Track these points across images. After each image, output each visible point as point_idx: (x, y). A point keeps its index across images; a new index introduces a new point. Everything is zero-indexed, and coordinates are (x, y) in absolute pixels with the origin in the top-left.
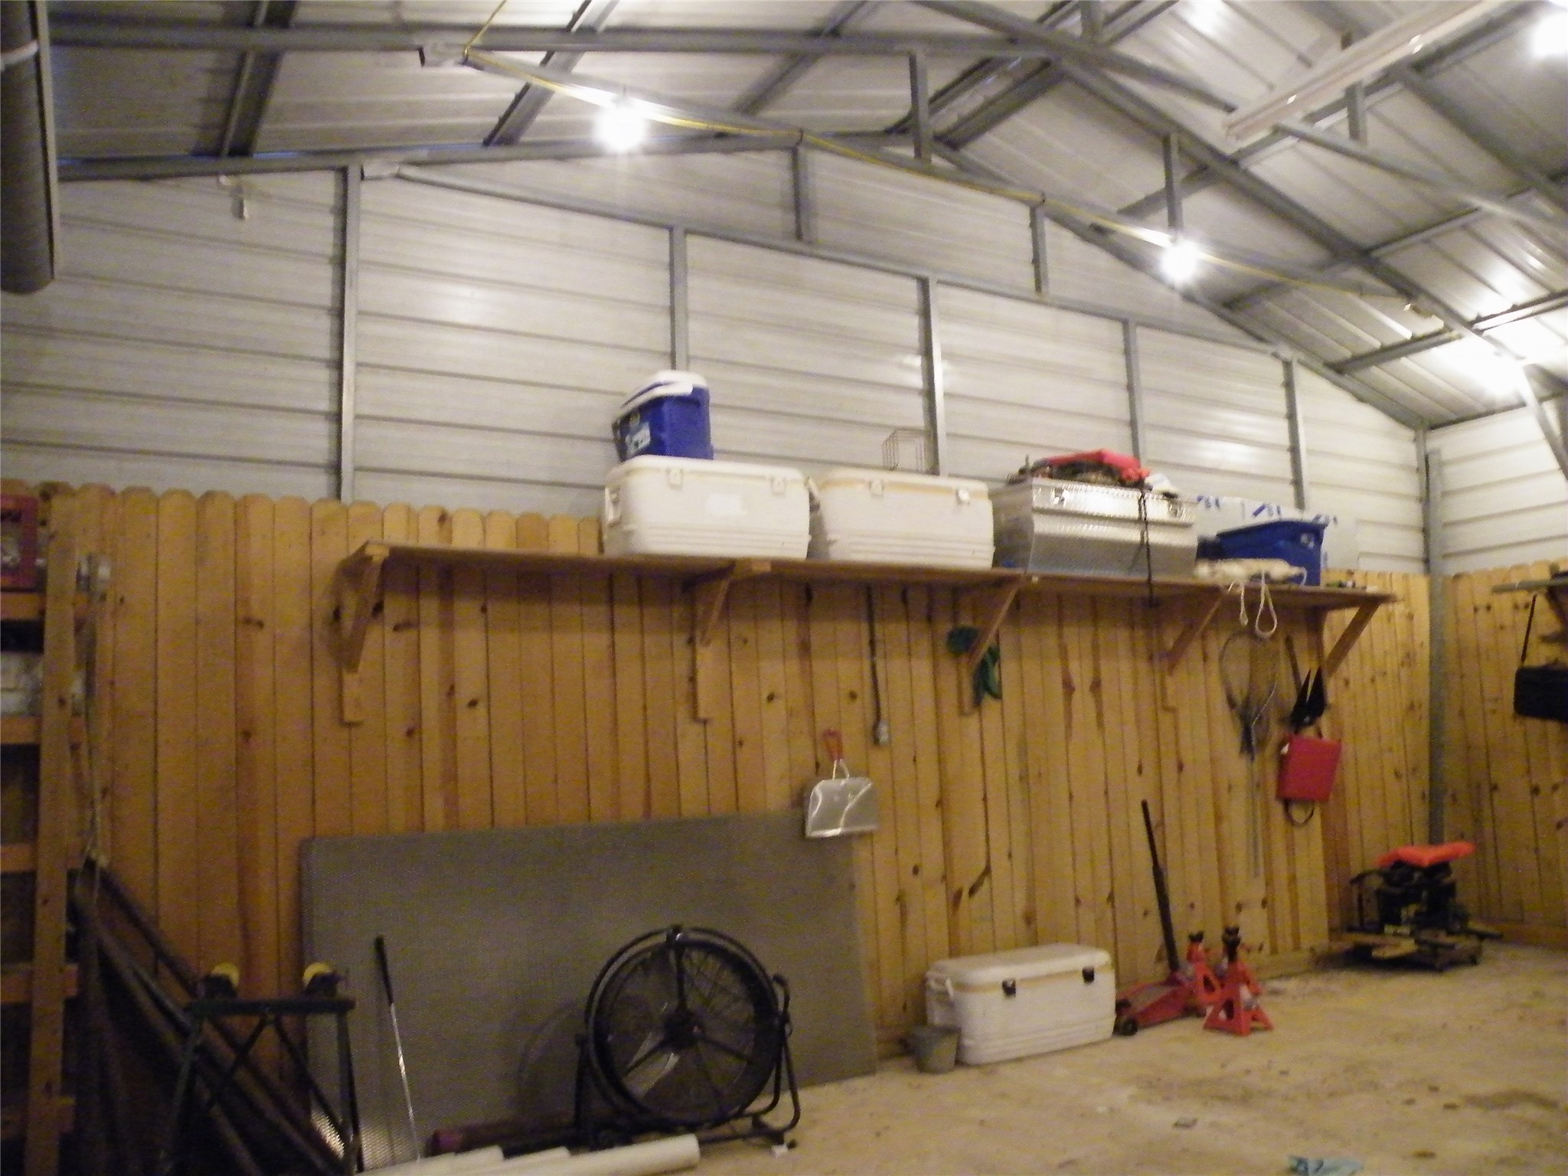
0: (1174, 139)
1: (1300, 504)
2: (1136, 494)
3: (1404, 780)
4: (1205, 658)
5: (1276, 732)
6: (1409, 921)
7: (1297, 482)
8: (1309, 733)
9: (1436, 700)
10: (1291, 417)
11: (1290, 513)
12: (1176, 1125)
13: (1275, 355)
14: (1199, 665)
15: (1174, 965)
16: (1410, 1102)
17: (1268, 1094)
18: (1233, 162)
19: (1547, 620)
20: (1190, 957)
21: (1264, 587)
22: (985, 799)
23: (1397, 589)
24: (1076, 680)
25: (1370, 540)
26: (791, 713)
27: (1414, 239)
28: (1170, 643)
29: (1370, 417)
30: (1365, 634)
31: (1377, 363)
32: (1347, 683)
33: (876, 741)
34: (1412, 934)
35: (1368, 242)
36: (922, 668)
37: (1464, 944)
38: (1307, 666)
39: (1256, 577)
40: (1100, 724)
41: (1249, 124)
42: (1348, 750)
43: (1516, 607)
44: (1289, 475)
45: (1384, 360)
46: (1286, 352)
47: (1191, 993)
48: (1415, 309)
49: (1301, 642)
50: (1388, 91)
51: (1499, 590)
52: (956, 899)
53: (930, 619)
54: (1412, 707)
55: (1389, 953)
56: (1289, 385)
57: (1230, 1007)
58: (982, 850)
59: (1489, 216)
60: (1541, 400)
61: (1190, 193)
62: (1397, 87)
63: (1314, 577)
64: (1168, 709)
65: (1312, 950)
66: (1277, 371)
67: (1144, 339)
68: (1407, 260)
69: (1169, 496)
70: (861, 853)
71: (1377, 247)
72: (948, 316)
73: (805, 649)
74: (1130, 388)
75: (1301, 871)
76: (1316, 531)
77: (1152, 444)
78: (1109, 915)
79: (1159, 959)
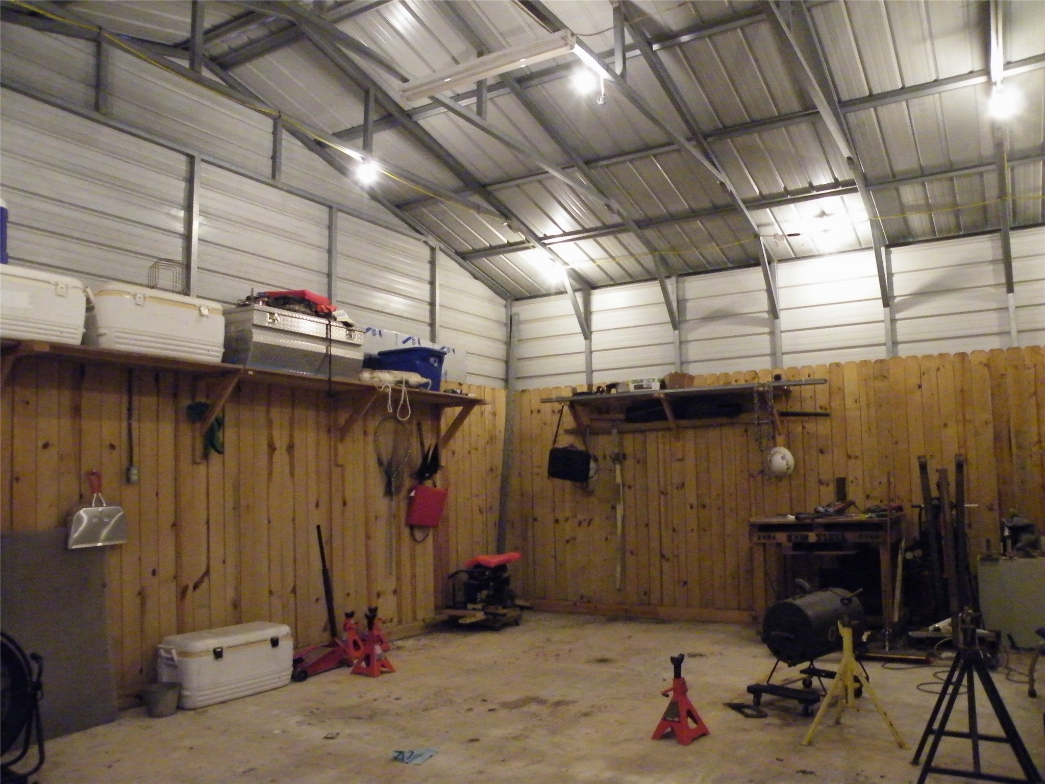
0: (372, 92)
1: (433, 339)
2: (326, 322)
3: (485, 514)
4: (365, 433)
5: (408, 482)
6: (482, 601)
7: (432, 325)
8: (429, 483)
9: (506, 465)
10: (432, 283)
11: (426, 344)
12: (326, 738)
13: (425, 242)
14: (362, 437)
15: (334, 633)
16: (470, 710)
17: (386, 713)
18: (409, 115)
19: (569, 421)
20: (345, 628)
21: (404, 388)
22: (208, 522)
23: (488, 398)
24: (277, 444)
25: (474, 365)
26: (61, 458)
27: (511, 183)
28: (342, 421)
29: (479, 288)
30: (466, 422)
31: (486, 256)
32: (454, 453)
33: (128, 480)
34: (483, 609)
35: (486, 181)
36: (167, 429)
37: (511, 613)
38: (430, 442)
39: (400, 382)
40: (292, 474)
41: (417, 92)
42: (451, 496)
43: (553, 412)
44: (428, 320)
45: (491, 255)
46: (433, 242)
47: (344, 651)
48: (509, 226)
49: (427, 426)
50: (502, 91)
51: (544, 401)
52: (183, 593)
53: (175, 395)
54: (492, 470)
55: (468, 621)
56: (433, 263)
57: (368, 659)
58: (204, 559)
59: (553, 177)
60: (575, 291)
61: (380, 130)
62: (507, 90)
63: (436, 385)
64: (337, 465)
65: (423, 620)
66: (427, 252)
67: (342, 220)
68: (506, 195)
69: (347, 325)
70: (113, 560)
71: (491, 184)
72: (207, 185)
73: (76, 411)
74: (330, 252)
75: (419, 570)
76: (439, 356)
77: (341, 290)
78: (292, 601)
79: (325, 630)
